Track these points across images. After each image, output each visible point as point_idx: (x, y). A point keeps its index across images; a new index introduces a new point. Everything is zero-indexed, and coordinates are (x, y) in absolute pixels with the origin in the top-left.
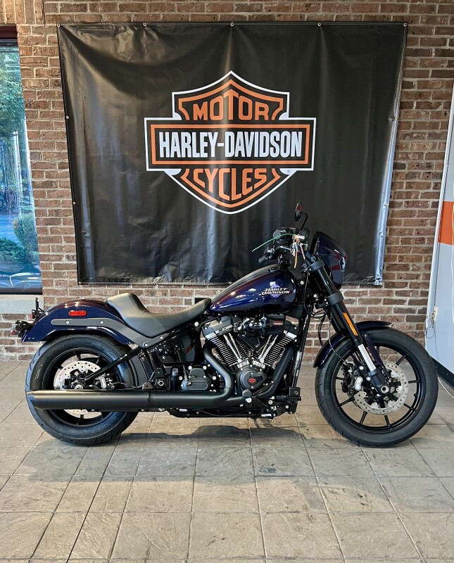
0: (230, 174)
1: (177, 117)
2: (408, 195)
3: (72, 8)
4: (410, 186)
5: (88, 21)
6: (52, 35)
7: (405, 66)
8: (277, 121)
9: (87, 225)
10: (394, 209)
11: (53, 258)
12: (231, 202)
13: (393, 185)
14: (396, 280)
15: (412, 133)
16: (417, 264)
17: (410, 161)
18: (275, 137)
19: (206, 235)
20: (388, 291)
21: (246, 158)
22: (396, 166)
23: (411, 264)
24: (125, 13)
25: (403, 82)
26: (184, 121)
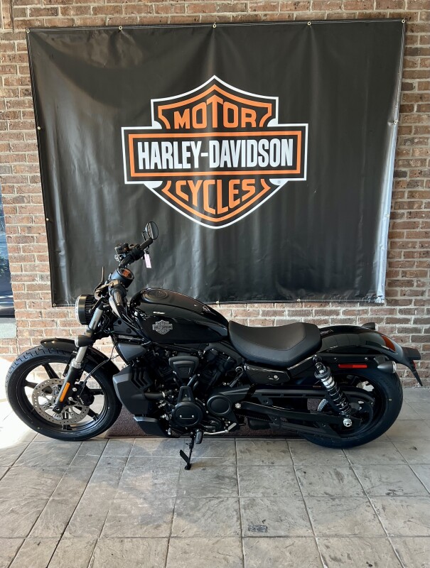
0: (215, 187)
1: (156, 125)
2: (411, 205)
3: (42, 12)
4: (412, 195)
5: (60, 25)
6: (21, 41)
7: (404, 66)
8: (265, 128)
9: (61, 243)
10: (395, 221)
11: (26, 278)
12: (217, 216)
13: (394, 194)
14: (399, 298)
15: (413, 138)
16: (422, 280)
17: (411, 169)
18: (263, 146)
19: (191, 252)
20: (391, 309)
21: (233, 169)
22: (396, 174)
23: (415, 279)
24: (100, 16)
25: (402, 83)
26: (164, 130)
